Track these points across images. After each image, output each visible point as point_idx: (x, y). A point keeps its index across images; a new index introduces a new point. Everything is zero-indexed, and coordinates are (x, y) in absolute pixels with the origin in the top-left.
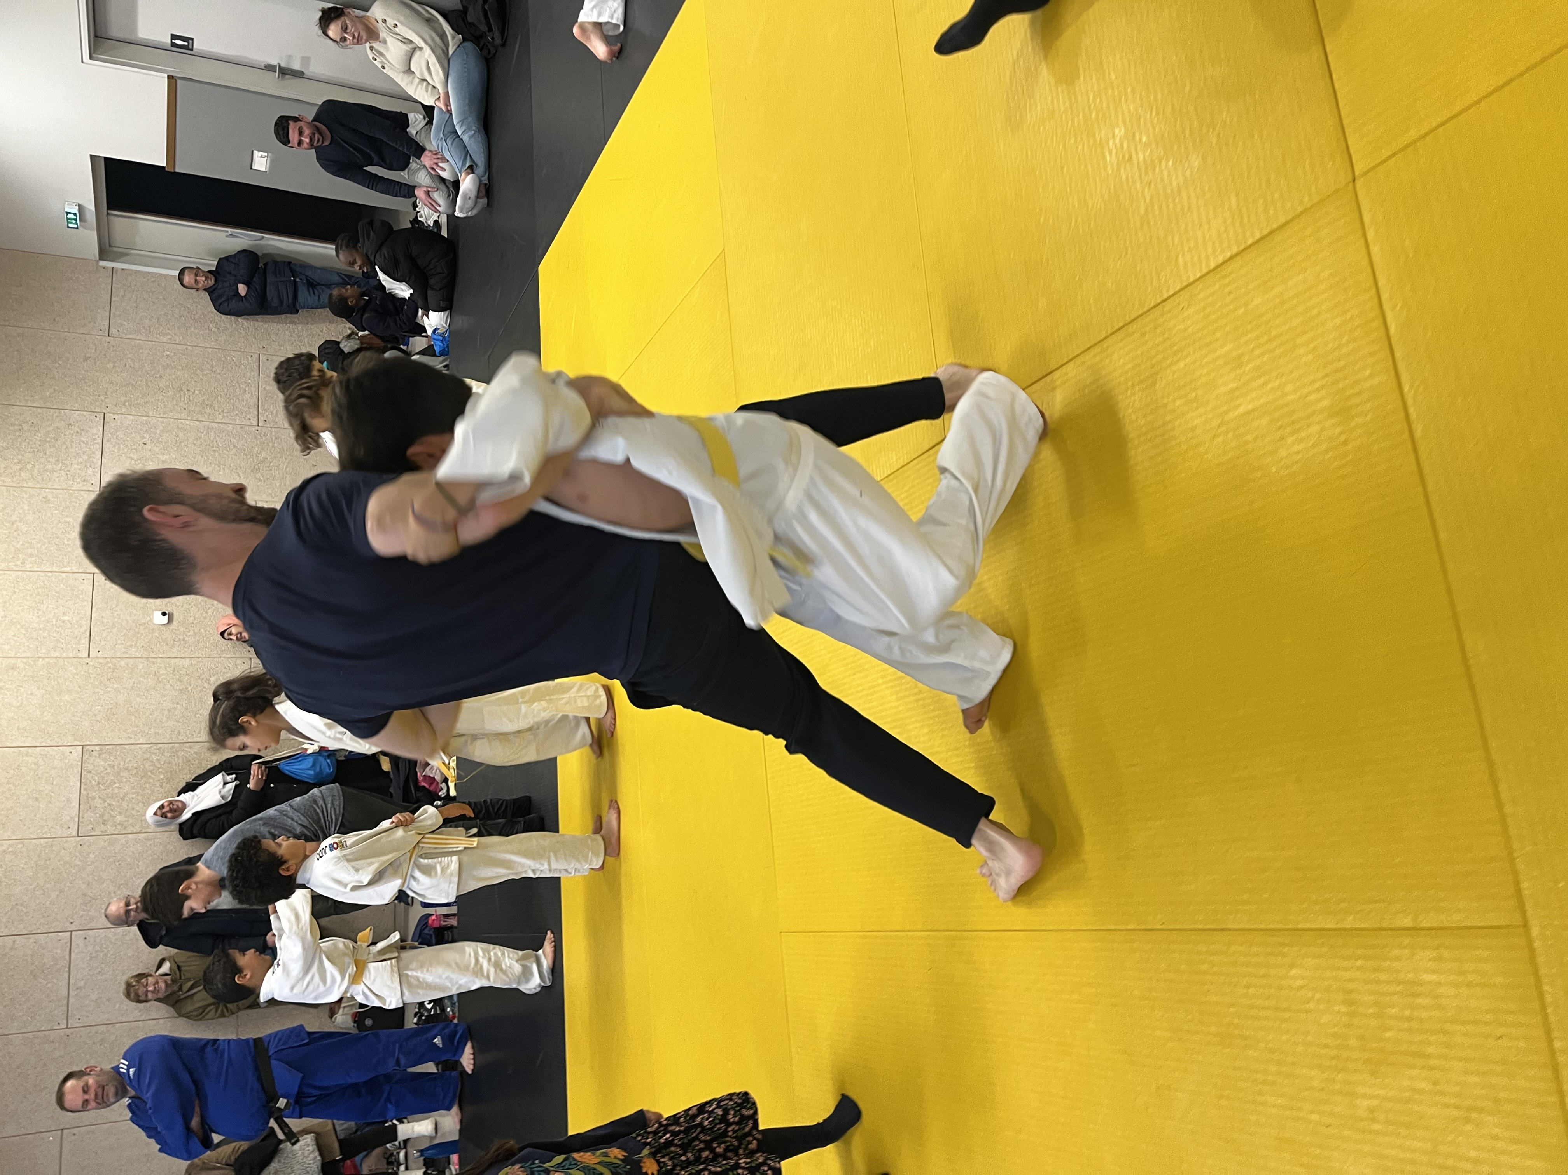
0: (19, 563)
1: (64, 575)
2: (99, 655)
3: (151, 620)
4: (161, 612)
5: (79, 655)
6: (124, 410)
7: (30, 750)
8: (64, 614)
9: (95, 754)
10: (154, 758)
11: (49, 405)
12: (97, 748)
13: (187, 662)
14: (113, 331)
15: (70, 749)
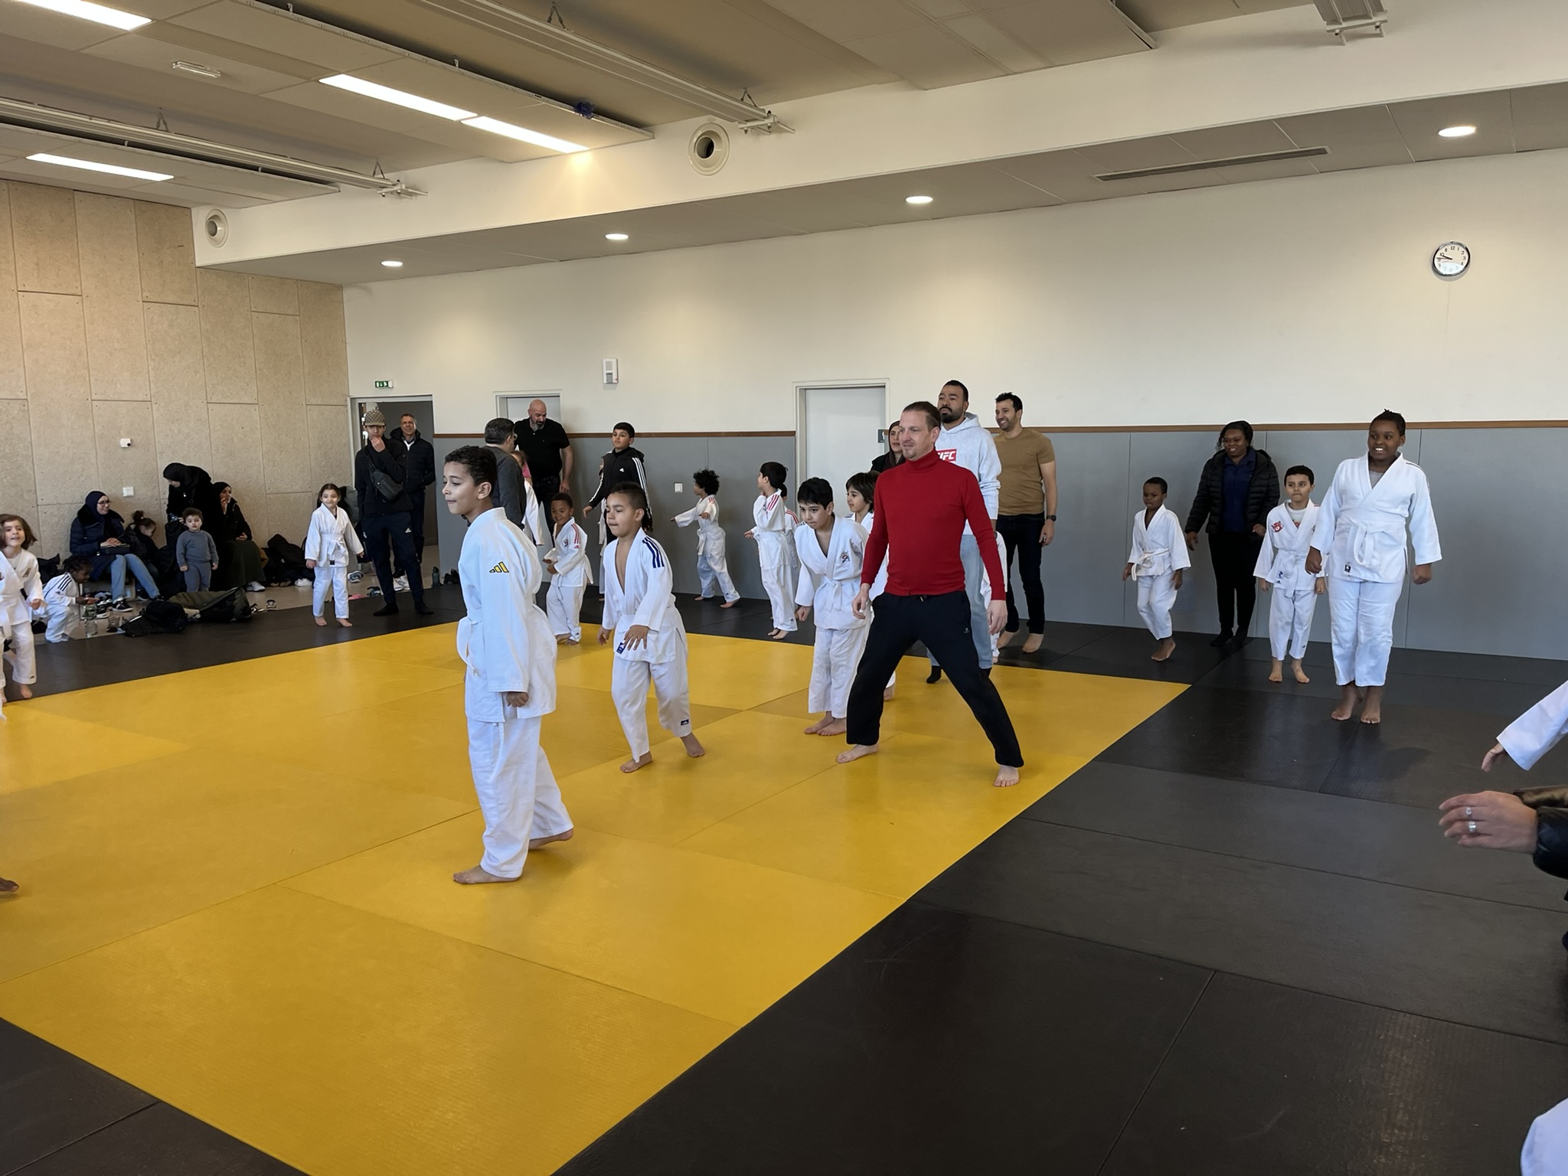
0: (153, 357)
1: (148, 383)
2: (94, 406)
3: (123, 437)
4: (130, 442)
5: (93, 394)
6: (263, 415)
7: (22, 366)
8: (121, 384)
9: (22, 407)
10: (21, 445)
11: (258, 372)
12: (26, 408)
13: (93, 461)
14: (309, 407)
15: (24, 391)
